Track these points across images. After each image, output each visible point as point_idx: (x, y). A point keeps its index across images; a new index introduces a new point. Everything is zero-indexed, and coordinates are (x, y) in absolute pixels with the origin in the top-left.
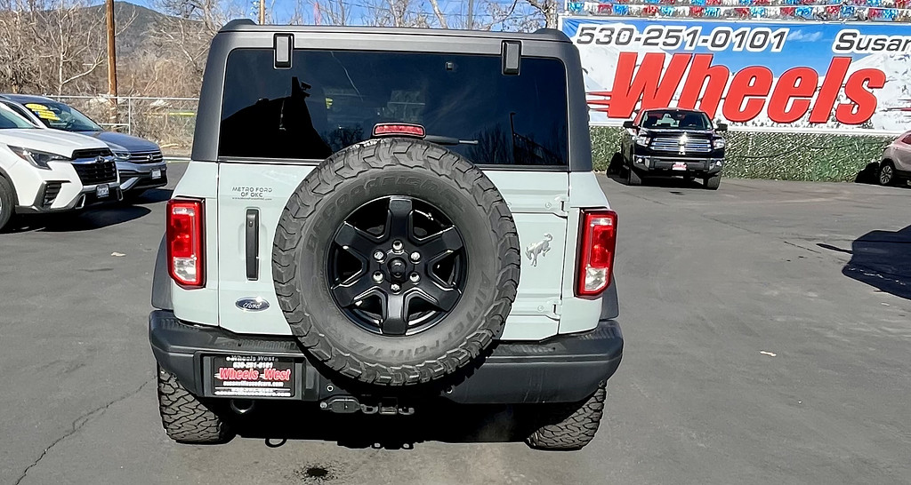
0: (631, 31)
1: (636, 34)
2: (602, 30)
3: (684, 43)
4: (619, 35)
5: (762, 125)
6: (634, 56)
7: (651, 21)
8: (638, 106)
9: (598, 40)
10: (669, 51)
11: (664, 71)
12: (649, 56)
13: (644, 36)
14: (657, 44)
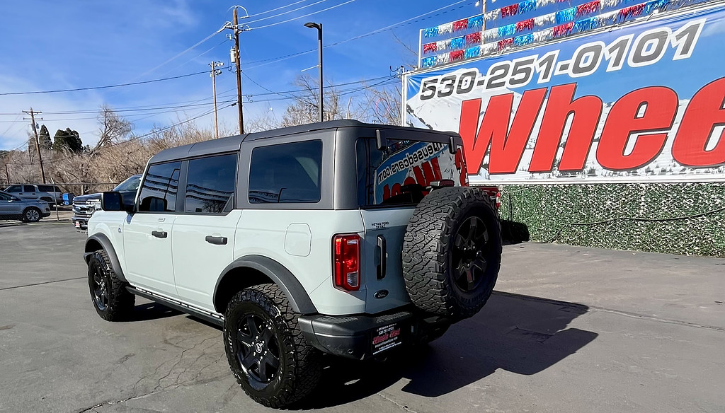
0: (473, 74)
1: (478, 78)
2: (444, 80)
3: (536, 76)
4: (461, 82)
5: (664, 171)
6: (478, 102)
7: (494, 59)
8: (487, 160)
9: (440, 92)
10: (517, 90)
11: (513, 116)
12: (493, 100)
13: (487, 78)
14: (503, 84)
